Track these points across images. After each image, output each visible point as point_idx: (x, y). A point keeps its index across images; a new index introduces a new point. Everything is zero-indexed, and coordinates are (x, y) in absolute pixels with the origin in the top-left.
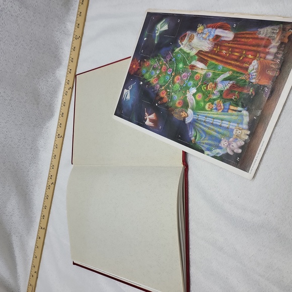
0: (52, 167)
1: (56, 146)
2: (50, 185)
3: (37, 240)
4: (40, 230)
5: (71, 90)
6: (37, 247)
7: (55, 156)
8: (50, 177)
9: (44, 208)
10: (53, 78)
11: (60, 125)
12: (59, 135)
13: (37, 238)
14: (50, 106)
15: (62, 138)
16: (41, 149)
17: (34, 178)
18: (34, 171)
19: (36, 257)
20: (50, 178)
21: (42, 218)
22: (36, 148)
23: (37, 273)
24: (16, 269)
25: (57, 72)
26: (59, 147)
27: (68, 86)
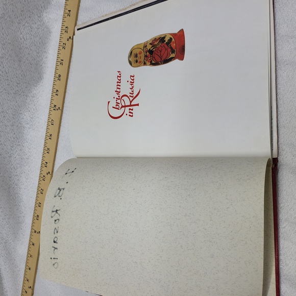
0: (47, 150)
1: (51, 122)
2: (45, 175)
3: (29, 247)
4: (34, 234)
5: (70, 40)
6: (29, 256)
7: (51, 135)
8: (44, 164)
9: (37, 205)
10: (39, 23)
11: (55, 92)
12: (55, 106)
13: (29, 244)
14: (37, 64)
15: (59, 111)
16: (26, 126)
17: (18, 166)
18: (17, 157)
19: (30, 269)
20: (44, 166)
21: (35, 218)
22: (20, 125)
23: (32, 288)
24: (1, 284)
25: (45, 14)
26: (56, 123)
27: (66, 36)
